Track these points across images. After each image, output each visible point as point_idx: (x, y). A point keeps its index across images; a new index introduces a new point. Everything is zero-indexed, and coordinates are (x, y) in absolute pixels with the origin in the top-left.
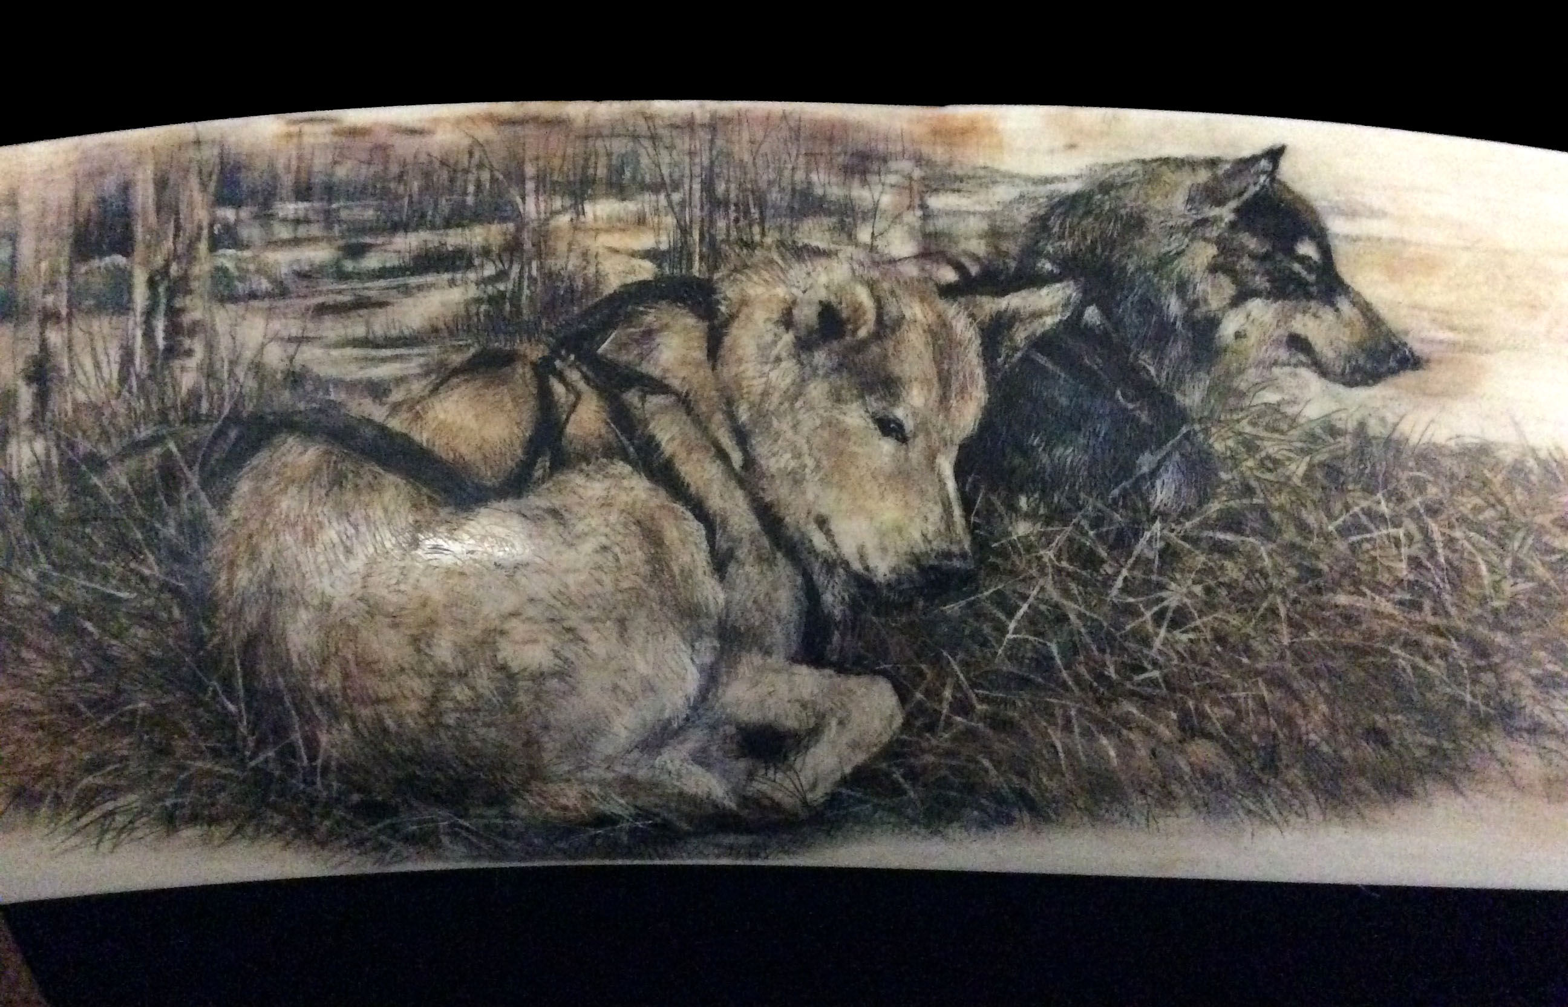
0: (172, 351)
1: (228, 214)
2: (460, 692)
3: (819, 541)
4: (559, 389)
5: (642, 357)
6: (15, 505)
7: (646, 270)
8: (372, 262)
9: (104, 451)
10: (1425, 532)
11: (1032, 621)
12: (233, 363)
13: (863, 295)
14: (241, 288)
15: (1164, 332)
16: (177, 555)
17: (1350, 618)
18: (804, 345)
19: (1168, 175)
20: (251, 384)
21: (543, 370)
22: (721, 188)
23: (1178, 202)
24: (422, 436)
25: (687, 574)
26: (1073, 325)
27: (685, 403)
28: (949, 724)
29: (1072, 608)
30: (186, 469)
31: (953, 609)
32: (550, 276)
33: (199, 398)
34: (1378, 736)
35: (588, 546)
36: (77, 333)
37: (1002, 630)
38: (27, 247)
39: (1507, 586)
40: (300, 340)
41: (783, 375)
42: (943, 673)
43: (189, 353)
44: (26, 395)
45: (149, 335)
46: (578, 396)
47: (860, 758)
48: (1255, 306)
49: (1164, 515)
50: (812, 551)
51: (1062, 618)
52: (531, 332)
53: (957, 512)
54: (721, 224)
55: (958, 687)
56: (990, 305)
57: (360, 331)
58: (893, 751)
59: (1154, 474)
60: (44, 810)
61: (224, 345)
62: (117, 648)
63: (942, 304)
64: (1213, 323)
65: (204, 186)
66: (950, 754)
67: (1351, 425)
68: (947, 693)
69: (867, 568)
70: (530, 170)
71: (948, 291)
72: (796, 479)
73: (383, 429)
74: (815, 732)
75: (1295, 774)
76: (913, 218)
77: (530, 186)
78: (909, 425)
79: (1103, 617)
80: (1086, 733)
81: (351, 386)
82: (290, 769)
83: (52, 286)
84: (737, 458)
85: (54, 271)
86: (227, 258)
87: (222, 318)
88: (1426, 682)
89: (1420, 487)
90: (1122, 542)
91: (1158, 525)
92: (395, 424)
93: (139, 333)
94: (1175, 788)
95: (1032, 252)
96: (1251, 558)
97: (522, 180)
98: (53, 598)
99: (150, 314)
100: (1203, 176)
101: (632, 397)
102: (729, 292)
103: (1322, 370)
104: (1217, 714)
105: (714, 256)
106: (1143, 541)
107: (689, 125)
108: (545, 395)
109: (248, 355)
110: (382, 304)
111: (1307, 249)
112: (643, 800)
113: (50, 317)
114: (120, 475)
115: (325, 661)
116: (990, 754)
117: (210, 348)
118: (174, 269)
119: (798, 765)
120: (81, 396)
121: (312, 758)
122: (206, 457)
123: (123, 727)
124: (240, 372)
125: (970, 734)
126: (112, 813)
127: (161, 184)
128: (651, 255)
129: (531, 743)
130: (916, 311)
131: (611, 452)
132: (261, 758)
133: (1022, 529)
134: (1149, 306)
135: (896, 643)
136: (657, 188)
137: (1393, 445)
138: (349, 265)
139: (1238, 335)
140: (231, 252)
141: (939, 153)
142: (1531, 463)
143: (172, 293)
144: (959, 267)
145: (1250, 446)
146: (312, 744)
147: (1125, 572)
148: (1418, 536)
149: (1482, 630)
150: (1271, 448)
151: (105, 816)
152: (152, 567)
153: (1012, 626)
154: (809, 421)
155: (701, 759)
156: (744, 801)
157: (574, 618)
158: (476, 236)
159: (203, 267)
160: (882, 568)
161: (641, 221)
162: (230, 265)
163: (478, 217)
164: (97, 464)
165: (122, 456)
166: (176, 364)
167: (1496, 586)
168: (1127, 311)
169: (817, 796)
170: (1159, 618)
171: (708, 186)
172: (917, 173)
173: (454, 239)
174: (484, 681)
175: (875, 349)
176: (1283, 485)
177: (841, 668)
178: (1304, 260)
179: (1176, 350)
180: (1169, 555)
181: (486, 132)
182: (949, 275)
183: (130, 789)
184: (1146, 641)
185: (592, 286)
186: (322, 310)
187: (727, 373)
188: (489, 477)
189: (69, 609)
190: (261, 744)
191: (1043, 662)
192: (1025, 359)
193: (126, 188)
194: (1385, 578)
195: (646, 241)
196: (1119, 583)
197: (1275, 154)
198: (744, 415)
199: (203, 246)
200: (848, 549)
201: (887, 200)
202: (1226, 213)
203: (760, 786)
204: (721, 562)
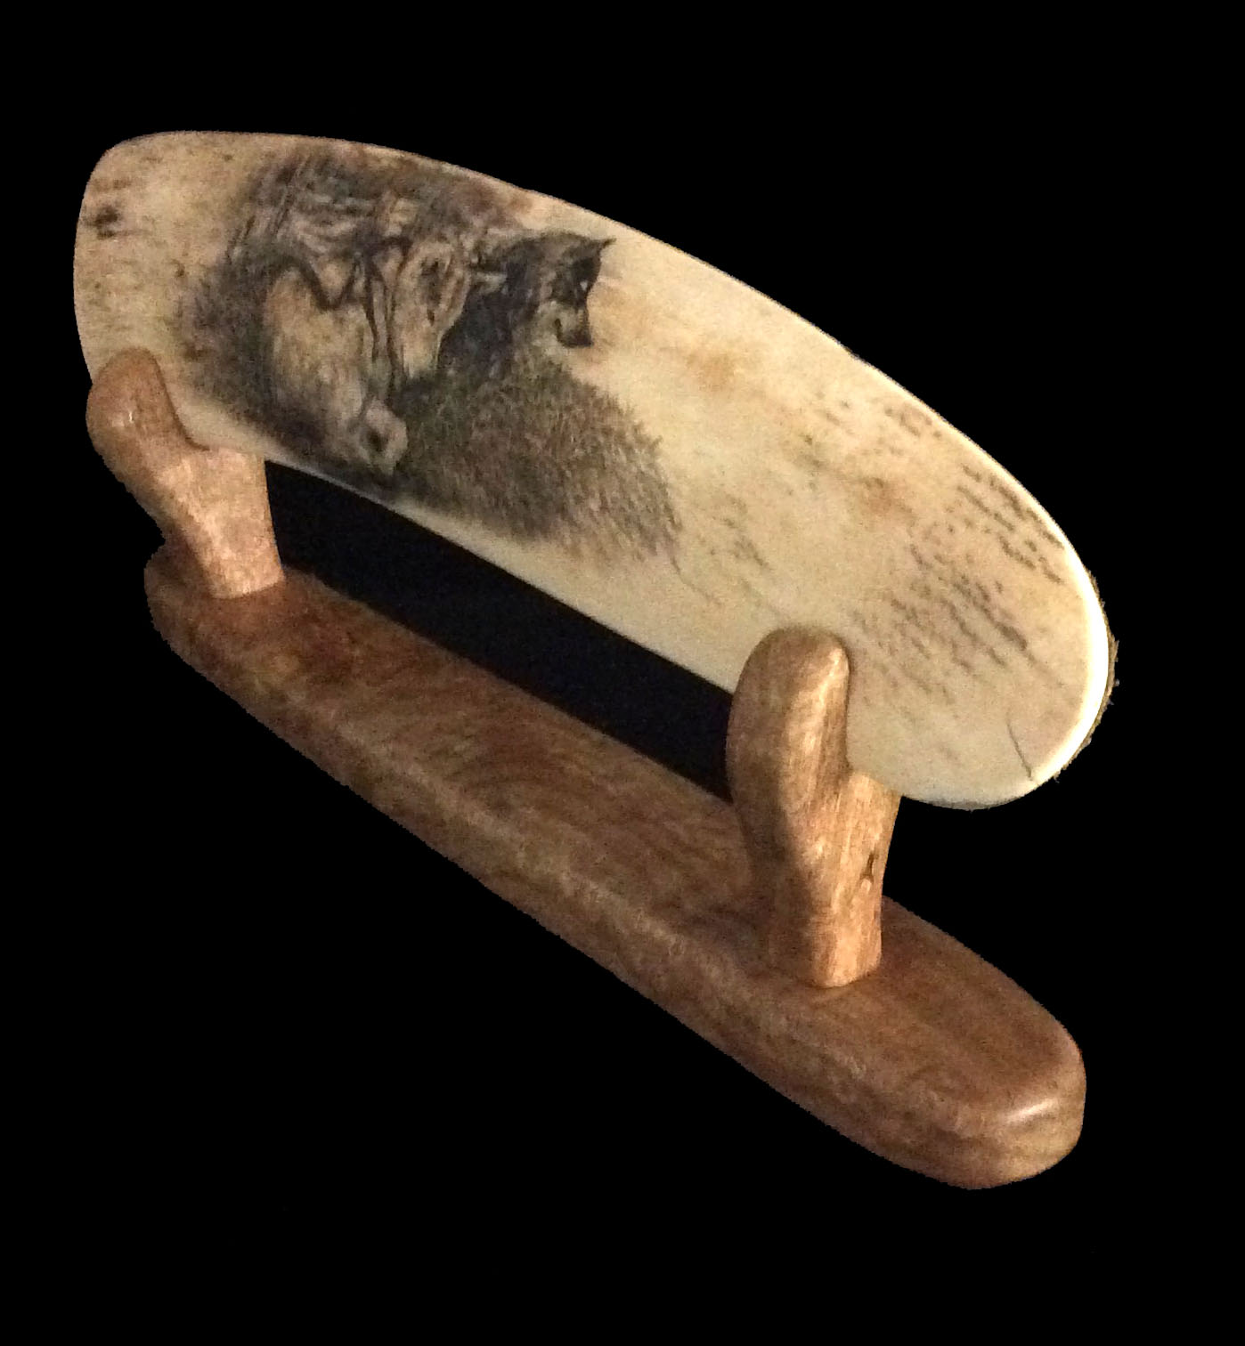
1: (317, 177)
2: (309, 386)
3: (399, 356)
4: (358, 270)
5: (382, 266)
6: (230, 270)
7: (398, 232)
8: (338, 206)
9: (254, 258)
10: (561, 417)
11: (444, 412)
12: (290, 235)
13: (448, 261)
14: (305, 206)
15: (522, 304)
18: (423, 275)
20: (292, 244)
21: (357, 263)
22: (438, 205)
24: (321, 278)
25: (366, 357)
26: (498, 292)
29: (456, 412)
30: (268, 270)
31: (426, 398)
32: (375, 226)
33: (279, 246)
35: (346, 336)
36: (263, 213)
37: (436, 412)
39: (577, 450)
40: (309, 231)
41: (413, 285)
42: (419, 426)
43: (283, 228)
44: (244, 232)
46: (361, 275)
47: (398, 458)
48: (554, 303)
49: (490, 380)
50: (397, 360)
51: (452, 413)
52: (361, 246)
53: (437, 357)
54: (427, 221)
55: (422, 433)
56: (480, 276)
57: (323, 233)
59: (494, 362)
61: (291, 228)
63: (467, 271)
64: (537, 306)
65: (318, 164)
66: (419, 464)
67: (559, 362)
68: (419, 435)
69: (408, 372)
70: (395, 181)
72: (401, 328)
74: (387, 440)
76: (480, 234)
77: (390, 189)
78: (436, 317)
79: (463, 417)
80: (452, 469)
83: (266, 192)
86: (308, 194)
87: (296, 218)
89: (567, 396)
91: (488, 384)
92: (317, 271)
93: (276, 216)
94: (474, 506)
95: (504, 258)
97: (390, 185)
99: (281, 209)
101: (373, 280)
102: (414, 248)
104: (486, 474)
105: (418, 232)
106: (482, 389)
108: (353, 273)
109: (295, 234)
110: (332, 223)
111: (584, 285)
113: (261, 203)
114: (254, 268)
116: (430, 469)
117: (288, 227)
118: (294, 194)
119: (384, 453)
120: (255, 235)
121: (276, 401)
124: (291, 239)
127: (307, 163)
128: (404, 227)
131: (361, 300)
134: (523, 292)
135: (410, 408)
136: (421, 198)
137: (567, 377)
138: (332, 206)
139: (543, 314)
140: (310, 192)
141: (508, 209)
143: (289, 203)
145: (525, 360)
146: (276, 394)
147: (473, 401)
148: (558, 419)
150: (531, 363)
152: (251, 306)
153: (439, 412)
154: (413, 306)
155: (362, 441)
156: (374, 468)
157: (337, 365)
158: (366, 205)
159: (301, 196)
160: (412, 374)
161: (408, 212)
162: (306, 199)
163: (371, 197)
164: (250, 262)
165: (256, 261)
166: (279, 231)
167: (574, 449)
168: (516, 291)
170: (477, 424)
171: (435, 203)
172: (494, 217)
173: (361, 204)
174: (315, 383)
175: (441, 284)
176: (529, 380)
178: (580, 290)
179: (521, 313)
180: (487, 397)
183: (238, 397)
184: (471, 432)
185: (383, 234)
186: (317, 221)
187: (400, 279)
188: (332, 300)
191: (445, 432)
192: (478, 302)
193: (300, 161)
194: (542, 431)
195: (406, 220)
196: (470, 405)
198: (397, 298)
199: (304, 188)
200: (406, 362)
201: (478, 224)
202: (572, 262)
203: (376, 461)
204: (374, 356)
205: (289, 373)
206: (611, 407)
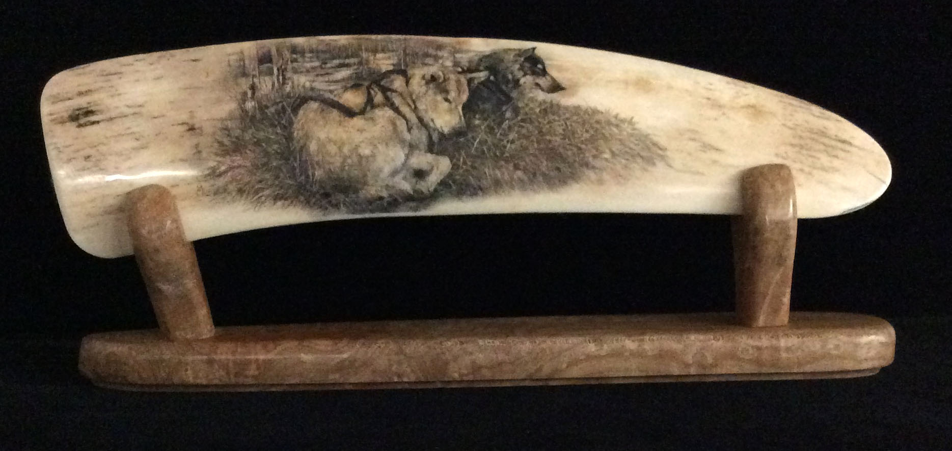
0: (284, 83)
1: (294, 56)
2: (349, 161)
3: (431, 124)
4: (372, 92)
5: (391, 85)
6: (248, 116)
7: (391, 68)
8: (329, 65)
9: (269, 105)
10: (566, 124)
11: (480, 142)
12: (298, 86)
13: (441, 73)
14: (299, 71)
16: (285, 127)
17: (550, 141)
18: (427, 83)
19: (509, 52)
20: (302, 90)
21: (369, 88)
22: (408, 52)
23: (512, 57)
24: (341, 101)
25: (402, 132)
26: (488, 79)
27: (401, 95)
28: (462, 168)
29: (489, 140)
30: (287, 108)
31: (462, 140)
32: (369, 68)
33: (290, 93)
34: (558, 169)
35: (380, 125)
36: (261, 80)
37: (473, 144)
38: (247, 62)
39: (584, 135)
40: (314, 81)
41: (424, 89)
42: (460, 155)
43: (288, 84)
44: (250, 93)
45: (278, 79)
46: (377, 93)
47: (442, 177)
48: (528, 77)
49: (508, 119)
50: (430, 127)
51: (486, 141)
52: (365, 79)
53: (463, 117)
54: (408, 59)
55: (464, 158)
56: (469, 76)
57: (327, 79)
58: (450, 175)
59: (506, 111)
60: (245, 196)
61: (296, 83)
62: (270, 150)
63: (458, 75)
64: (518, 80)
65: (288, 50)
66: (462, 176)
67: (549, 101)
68: (461, 160)
69: (443, 131)
70: (363, 48)
71: (459, 73)
72: (426, 111)
73: (332, 100)
74: (432, 169)
75: (541, 179)
76: (452, 58)
77: (364, 51)
78: (451, 100)
79: (496, 141)
80: (493, 169)
81: (325, 91)
82: (307, 182)
83: (254, 70)
84: (413, 107)
85: (254, 66)
86: (295, 64)
87: (295, 77)
88: (568, 156)
89: (564, 114)
90: (500, 124)
91: (507, 121)
92: (336, 99)
93: (276, 80)
94: (514, 183)
95: (478, 65)
96: (528, 128)
97: (361, 50)
98: (255, 137)
99: (278, 76)
100: (517, 52)
101: (389, 93)
102: (410, 72)
103: (543, 90)
104: (522, 164)
105: (407, 65)
106: (504, 124)
107: (399, 40)
108: (369, 93)
109: (302, 84)
110: (331, 74)
111: (540, 66)
112: (392, 192)
113: (254, 76)
114: (272, 110)
115: (318, 153)
116: (472, 176)
117: (293, 83)
118: (283, 67)
119: (427, 180)
120: (262, 92)
121: (313, 179)
122: (292, 106)
123: (269, 170)
124: (300, 88)
125: (467, 170)
126: (261, 197)
127: (277, 51)
128: (394, 65)
129: (365, 176)
130: (452, 77)
131: (384, 105)
132: (300, 179)
133: (477, 122)
134: (504, 77)
135: (451, 149)
136: (393, 51)
137: (558, 106)
138: (323, 66)
139: (525, 83)
140: (296, 63)
141: (458, 47)
142: (590, 110)
143: (283, 71)
144: (461, 68)
145: (527, 105)
146: (313, 175)
147: (500, 132)
148: (564, 125)
149: (579, 145)
150: (531, 105)
151: (259, 198)
152: (279, 131)
153: (476, 144)
154: (429, 99)
155: (405, 178)
156: (415, 191)
158: (352, 61)
159: (290, 66)
160: (446, 130)
161: (389, 58)
162: (296, 67)
163: (352, 56)
164: (267, 107)
165: (273, 105)
166: (285, 86)
167: (582, 135)
168: (500, 77)
169: (432, 189)
170: (508, 142)
171: (404, 51)
172: (453, 50)
173: (347, 61)
175: (443, 84)
176: (535, 113)
177: (437, 154)
178: (539, 68)
179: (510, 86)
180: (510, 128)
181: (352, 41)
182: (460, 70)
183: (268, 189)
184: (505, 147)
185: (379, 71)
186: (317, 75)
187: (410, 89)
188: (357, 111)
189: (259, 140)
190: (301, 175)
191: (483, 152)
192: (477, 87)
193: (269, 52)
194: (557, 133)
195: (391, 62)
196: (499, 134)
197: (534, 49)
198: (414, 97)
199: (289, 63)
200: (438, 126)
201: (446, 55)
202: (522, 59)
203: (418, 187)
204: (409, 129)
205: (328, 158)
206: (595, 112)
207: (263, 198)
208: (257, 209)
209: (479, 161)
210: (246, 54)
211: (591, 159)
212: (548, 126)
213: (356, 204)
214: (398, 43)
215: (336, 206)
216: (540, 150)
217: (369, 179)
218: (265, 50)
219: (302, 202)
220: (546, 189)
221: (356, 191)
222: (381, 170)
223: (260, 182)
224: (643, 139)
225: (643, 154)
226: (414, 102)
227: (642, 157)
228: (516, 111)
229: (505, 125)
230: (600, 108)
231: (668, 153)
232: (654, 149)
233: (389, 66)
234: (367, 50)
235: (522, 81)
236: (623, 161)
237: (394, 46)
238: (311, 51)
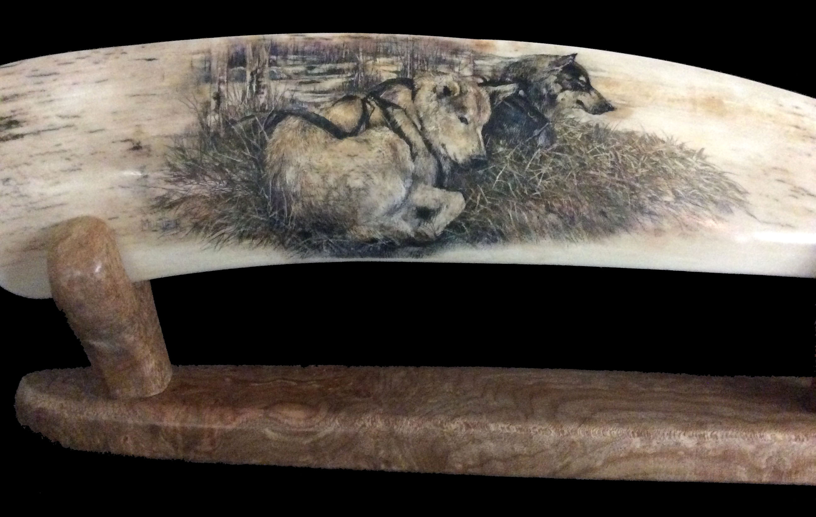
0: (258, 92)
1: (274, 57)
2: (335, 194)
3: (442, 151)
4: (368, 106)
5: (393, 99)
6: (209, 133)
7: (394, 76)
8: (316, 71)
9: (237, 119)
10: (616, 155)
11: (504, 175)
12: (275, 96)
13: (456, 85)
14: (278, 77)
15: (542, 98)
16: (256, 149)
17: (594, 177)
18: (439, 97)
19: (544, 59)
20: (280, 102)
21: (364, 101)
22: (416, 56)
23: (546, 65)
24: (329, 118)
25: (403, 160)
26: (516, 95)
27: (405, 111)
28: (479, 207)
29: (515, 173)
30: (260, 124)
31: (481, 172)
32: (367, 77)
33: (265, 105)
34: (603, 213)
35: (376, 150)
36: (230, 87)
37: (494, 178)
38: (214, 64)
39: (640, 171)
40: (295, 91)
41: (433, 105)
42: (477, 191)
43: (263, 93)
44: (213, 103)
45: (251, 88)
46: (374, 108)
47: (452, 218)
48: (567, 92)
49: (541, 147)
50: (440, 154)
51: (512, 176)
52: (361, 91)
53: (482, 144)
54: (416, 65)
55: (481, 196)
56: (492, 89)
57: (312, 89)
58: (462, 216)
59: (539, 135)
60: (202, 233)
61: (273, 92)
62: (235, 177)
63: (478, 88)
64: (555, 96)
65: (266, 50)
66: (478, 217)
67: (594, 125)
68: (479, 198)
69: (456, 159)
70: (361, 50)
71: (480, 85)
72: (436, 133)
73: (318, 115)
74: (439, 210)
75: (580, 225)
76: (471, 66)
77: (361, 53)
78: (469, 120)
79: (524, 175)
80: (519, 212)
81: (309, 103)
82: (281, 218)
83: (222, 74)
84: (419, 127)
85: (222, 70)
86: (274, 69)
87: (273, 84)
88: (617, 197)
89: (614, 142)
90: (530, 154)
91: (539, 150)
92: (321, 114)
93: (248, 87)
94: (544, 229)
95: (504, 76)
96: (566, 159)
97: (358, 52)
98: (217, 161)
99: (251, 82)
100: (553, 59)
101: (390, 109)
102: (418, 82)
103: (586, 110)
104: (557, 205)
105: (414, 73)
106: (535, 154)
107: (407, 40)
108: (364, 109)
109: (280, 94)
110: (319, 82)
111: (582, 78)
112: (387, 233)
113: (221, 82)
114: (241, 126)
115: (296, 183)
116: (491, 218)
117: (269, 92)
118: (258, 71)
119: (434, 221)
120: (230, 104)
121: (289, 215)
122: (266, 122)
123: (232, 202)
124: (277, 99)
125: (485, 211)
126: (223, 234)
127: (254, 49)
128: (396, 72)
129: (354, 212)
130: (471, 89)
131: (383, 124)
132: (273, 215)
133: (501, 149)
134: (537, 90)
135: (464, 182)
136: (397, 55)
137: (607, 131)
138: (309, 72)
139: (562, 99)
140: (276, 67)
141: (478, 50)
142: (646, 137)
143: (258, 77)
144: (483, 78)
145: (566, 129)
146: (289, 209)
147: (530, 163)
148: (613, 156)
149: (633, 183)
150: (572, 130)
151: (220, 235)
152: (248, 153)
153: (498, 177)
154: (440, 117)
155: (405, 219)
156: (418, 234)
157: (370, 172)
158: (345, 66)
159: (267, 71)
160: (460, 159)
161: (392, 63)
162: (275, 71)
163: (346, 61)
164: (234, 122)
165: (242, 120)
166: (259, 96)
167: (637, 171)
168: (531, 92)
169: (439, 232)
170: (539, 176)
171: (412, 56)
172: (472, 55)
173: (339, 66)
174: (342, 191)
175: (459, 99)
176: (575, 140)
177: (448, 189)
178: (581, 81)
179: (545, 103)
180: (543, 158)
181: (347, 40)
182: (481, 81)
183: (230, 225)
184: (536, 183)
185: (378, 80)
186: (301, 83)
187: (418, 103)
188: (348, 130)
189: (221, 165)
190: (273, 210)
191: (507, 188)
192: (502, 103)
193: (243, 50)
194: (604, 167)
195: (395, 69)
196: (528, 166)
197: (574, 55)
198: (421, 115)
199: (267, 65)
200: (451, 154)
201: (463, 61)
202: (560, 69)
203: (421, 229)
204: (414, 156)
205: (308, 190)
206: (654, 140)
207: (226, 236)
208: (218, 248)
209: (501, 200)
210: (214, 54)
211: (647, 201)
212: (591, 157)
213: (342, 245)
214: (405, 44)
215: (317, 248)
216: (580, 188)
217: (359, 216)
218: (239, 49)
219: (275, 242)
220: (586, 240)
221: (343, 232)
222: (374, 207)
223: (221, 216)
224: (717, 177)
225: (717, 198)
226: (421, 121)
227: (715, 202)
228: (551, 136)
229: (537, 154)
230: (661, 136)
231: (749, 198)
232: (731, 192)
233: (391, 74)
234: (366, 53)
235: (560, 97)
236: (690, 206)
237: (399, 48)
238: (296, 53)
